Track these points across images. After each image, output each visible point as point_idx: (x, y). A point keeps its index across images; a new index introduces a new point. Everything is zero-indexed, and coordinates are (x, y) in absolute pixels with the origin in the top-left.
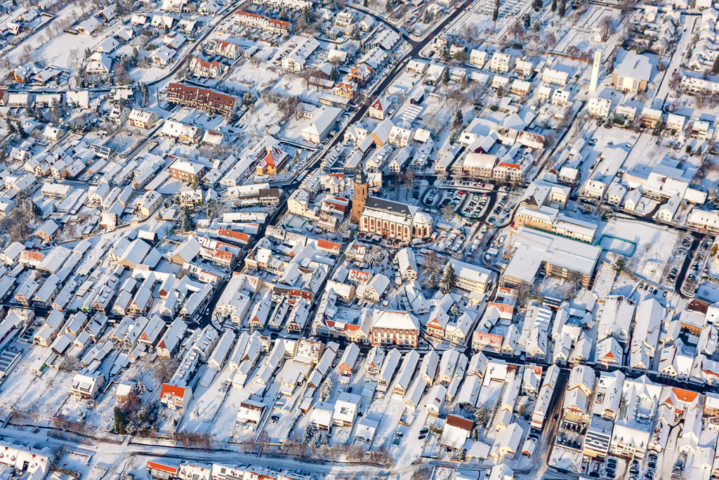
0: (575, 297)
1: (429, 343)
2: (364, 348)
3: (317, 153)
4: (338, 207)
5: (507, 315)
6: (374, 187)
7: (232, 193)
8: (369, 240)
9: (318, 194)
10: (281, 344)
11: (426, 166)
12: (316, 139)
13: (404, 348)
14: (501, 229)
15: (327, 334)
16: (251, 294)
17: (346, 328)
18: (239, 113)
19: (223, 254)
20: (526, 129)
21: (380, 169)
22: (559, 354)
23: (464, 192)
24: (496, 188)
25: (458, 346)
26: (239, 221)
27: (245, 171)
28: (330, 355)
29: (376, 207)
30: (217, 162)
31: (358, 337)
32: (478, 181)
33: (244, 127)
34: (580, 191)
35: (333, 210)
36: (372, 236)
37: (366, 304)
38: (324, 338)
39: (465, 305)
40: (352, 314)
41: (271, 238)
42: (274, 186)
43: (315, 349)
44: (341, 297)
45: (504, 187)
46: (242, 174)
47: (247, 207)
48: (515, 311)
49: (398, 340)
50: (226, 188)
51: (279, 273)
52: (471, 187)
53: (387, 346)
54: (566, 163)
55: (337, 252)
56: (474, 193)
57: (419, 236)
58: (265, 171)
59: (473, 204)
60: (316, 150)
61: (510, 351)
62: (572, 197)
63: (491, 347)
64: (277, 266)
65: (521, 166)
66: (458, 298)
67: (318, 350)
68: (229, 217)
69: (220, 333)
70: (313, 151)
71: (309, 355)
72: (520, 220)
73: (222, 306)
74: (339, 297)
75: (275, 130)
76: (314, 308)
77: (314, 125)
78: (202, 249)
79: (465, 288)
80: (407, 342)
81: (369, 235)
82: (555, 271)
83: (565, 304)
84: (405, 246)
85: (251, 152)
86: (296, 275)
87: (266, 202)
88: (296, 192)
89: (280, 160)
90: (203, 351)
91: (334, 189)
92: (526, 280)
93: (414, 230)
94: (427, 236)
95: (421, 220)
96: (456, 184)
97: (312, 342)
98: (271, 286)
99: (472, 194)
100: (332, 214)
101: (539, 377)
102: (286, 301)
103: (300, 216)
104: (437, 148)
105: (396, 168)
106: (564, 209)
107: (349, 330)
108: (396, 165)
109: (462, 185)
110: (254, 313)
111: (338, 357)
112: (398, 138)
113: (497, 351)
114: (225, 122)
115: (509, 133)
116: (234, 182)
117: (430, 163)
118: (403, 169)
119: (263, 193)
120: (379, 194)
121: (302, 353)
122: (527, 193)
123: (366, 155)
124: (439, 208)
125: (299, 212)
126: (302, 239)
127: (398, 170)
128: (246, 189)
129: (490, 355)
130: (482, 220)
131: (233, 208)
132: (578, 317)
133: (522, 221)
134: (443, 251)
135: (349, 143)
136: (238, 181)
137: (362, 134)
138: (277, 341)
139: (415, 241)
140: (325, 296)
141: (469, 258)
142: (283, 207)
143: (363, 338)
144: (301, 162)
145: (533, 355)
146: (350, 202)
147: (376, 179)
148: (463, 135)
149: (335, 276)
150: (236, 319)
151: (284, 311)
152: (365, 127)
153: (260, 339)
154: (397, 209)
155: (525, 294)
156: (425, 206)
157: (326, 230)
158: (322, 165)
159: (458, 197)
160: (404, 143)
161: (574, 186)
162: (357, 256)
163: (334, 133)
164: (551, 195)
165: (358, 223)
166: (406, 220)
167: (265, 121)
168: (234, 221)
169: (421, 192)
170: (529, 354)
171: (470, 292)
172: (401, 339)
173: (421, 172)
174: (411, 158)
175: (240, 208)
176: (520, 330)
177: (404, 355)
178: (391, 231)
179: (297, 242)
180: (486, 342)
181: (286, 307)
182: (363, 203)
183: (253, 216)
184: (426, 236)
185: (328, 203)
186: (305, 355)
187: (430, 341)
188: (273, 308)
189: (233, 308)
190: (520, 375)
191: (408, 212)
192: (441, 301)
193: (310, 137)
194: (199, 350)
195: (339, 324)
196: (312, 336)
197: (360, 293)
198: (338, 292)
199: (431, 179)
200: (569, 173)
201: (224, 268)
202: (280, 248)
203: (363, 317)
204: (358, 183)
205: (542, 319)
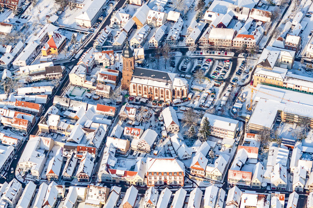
0: (306, 137)
1: (193, 182)
2: (142, 189)
3: (89, 35)
4: (110, 78)
5: (254, 155)
6: (138, 59)
7: (24, 72)
8: (138, 103)
9: (93, 68)
10: (74, 191)
11: (178, 40)
12: (88, 24)
13: (174, 187)
14: (243, 87)
15: (110, 180)
16: (46, 152)
17: (125, 174)
18: (24, 7)
19: (20, 121)
20: (256, 7)
21: (142, 45)
22: (297, 183)
23: (211, 59)
24: (236, 55)
25: (216, 183)
26: (31, 94)
27: (32, 54)
28: (114, 197)
29: (142, 75)
30: (9, 47)
31: (136, 181)
32: (221, 50)
33: (29, 18)
34: (303, 53)
35: (106, 80)
36: (140, 99)
37: (140, 154)
38: (108, 183)
39: (220, 149)
40: (129, 163)
41: (58, 106)
42: (57, 64)
43: (102, 193)
44: (119, 150)
45: (243, 54)
46: (30, 56)
47: (36, 82)
48: (260, 152)
49: (168, 181)
50: (18, 68)
51: (67, 134)
52: (216, 55)
53: (160, 187)
54: (290, 31)
55: (113, 114)
56: (219, 60)
57: (178, 97)
58: (49, 52)
59: (219, 69)
60: (89, 33)
61: (258, 184)
62: (297, 59)
63: (243, 181)
64: (65, 128)
65: (255, 36)
66: (213, 144)
67: (104, 194)
68: (22, 91)
69: (24, 186)
70: (86, 34)
71: (98, 197)
72: (258, 79)
73: (24, 163)
74: (117, 150)
75: (54, 18)
76: (98, 160)
77: (85, 13)
78: (2, 118)
79: (219, 136)
80: (175, 182)
81: (138, 98)
82: (289, 118)
83: (298, 143)
84: (167, 106)
85: (36, 38)
86: (82, 134)
87: (51, 77)
88: (75, 68)
89: (61, 42)
90: (11, 200)
91: (106, 63)
92: (267, 126)
93: (174, 92)
94: (185, 96)
95: (179, 83)
96: (204, 54)
97: (99, 188)
98: (62, 145)
99: (217, 61)
100: (106, 83)
101: (283, 202)
102: (75, 156)
103: (80, 87)
104: (186, 26)
105: (155, 44)
106: (291, 68)
107: (128, 176)
108: (155, 41)
109: (209, 54)
110: (50, 167)
111: (121, 198)
112: (155, 19)
113: (248, 184)
114: (12, 15)
115: (243, 10)
116: (24, 63)
117: (182, 38)
118: (161, 44)
119: (48, 70)
120: (142, 65)
121: (92, 196)
122: (262, 57)
123: (129, 34)
124: (192, 73)
125: (79, 84)
126: (83, 105)
127: (156, 45)
128: (34, 68)
129: (243, 188)
130: (227, 81)
131: (25, 83)
132: (309, 153)
133: (260, 80)
134: (198, 107)
135: (115, 25)
136: (27, 61)
137: (125, 18)
138: (71, 188)
139: (175, 101)
140: (106, 150)
141: (220, 112)
142: (65, 80)
143: (140, 182)
144: (77, 43)
145: (276, 185)
146: (121, 74)
147: (140, 53)
148: (207, 14)
149: (113, 133)
150: (35, 172)
151: (74, 164)
152: (127, 12)
153: (57, 188)
154: (159, 76)
155: (266, 137)
156: (181, 72)
157: (102, 97)
158: (95, 44)
159: (207, 64)
160: (159, 23)
161: (298, 49)
162: (129, 116)
163: (101, 18)
164: (280, 58)
165: (128, 89)
166: (167, 84)
167: (45, 12)
168: (27, 94)
169: (177, 61)
170: (274, 185)
171: (222, 139)
172: (170, 180)
173: (175, 46)
174: (166, 35)
175: (31, 83)
176: (264, 167)
177: (174, 192)
178: (155, 94)
179: (79, 107)
180: (239, 177)
181: (75, 161)
182: (131, 73)
183: (42, 89)
184: (183, 97)
185: (102, 75)
186: (95, 198)
187: (194, 181)
188: (65, 162)
189: (33, 164)
190: (268, 202)
191: (168, 78)
192: (200, 148)
193: (83, 22)
194: (8, 199)
195: (120, 172)
196: (98, 182)
197: (134, 145)
198: (116, 146)
199: (184, 51)
200: (293, 40)
201: (21, 132)
202: (66, 113)
203: (139, 165)
204: (126, 57)
205: (282, 157)
